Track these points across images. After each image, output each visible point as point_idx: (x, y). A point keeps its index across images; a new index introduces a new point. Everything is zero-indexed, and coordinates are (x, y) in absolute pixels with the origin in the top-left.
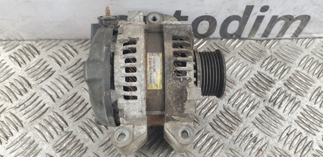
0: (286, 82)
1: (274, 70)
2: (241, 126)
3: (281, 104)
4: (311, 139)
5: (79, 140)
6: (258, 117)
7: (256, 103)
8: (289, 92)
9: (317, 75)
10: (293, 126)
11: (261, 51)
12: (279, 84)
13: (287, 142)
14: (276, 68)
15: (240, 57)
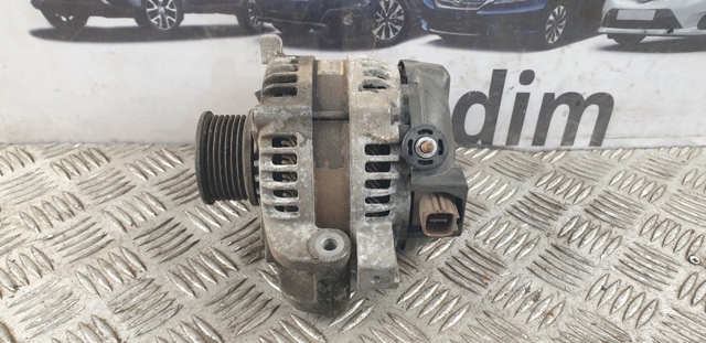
0: (588, 207)
1: (562, 190)
2: (506, 273)
3: (583, 239)
4: (654, 297)
5: (166, 294)
6: (539, 260)
7: (531, 238)
8: (597, 222)
9: (648, 197)
10: (612, 275)
11: (534, 165)
12: (575, 210)
13: (604, 301)
14: (565, 186)
15: (493, 172)
